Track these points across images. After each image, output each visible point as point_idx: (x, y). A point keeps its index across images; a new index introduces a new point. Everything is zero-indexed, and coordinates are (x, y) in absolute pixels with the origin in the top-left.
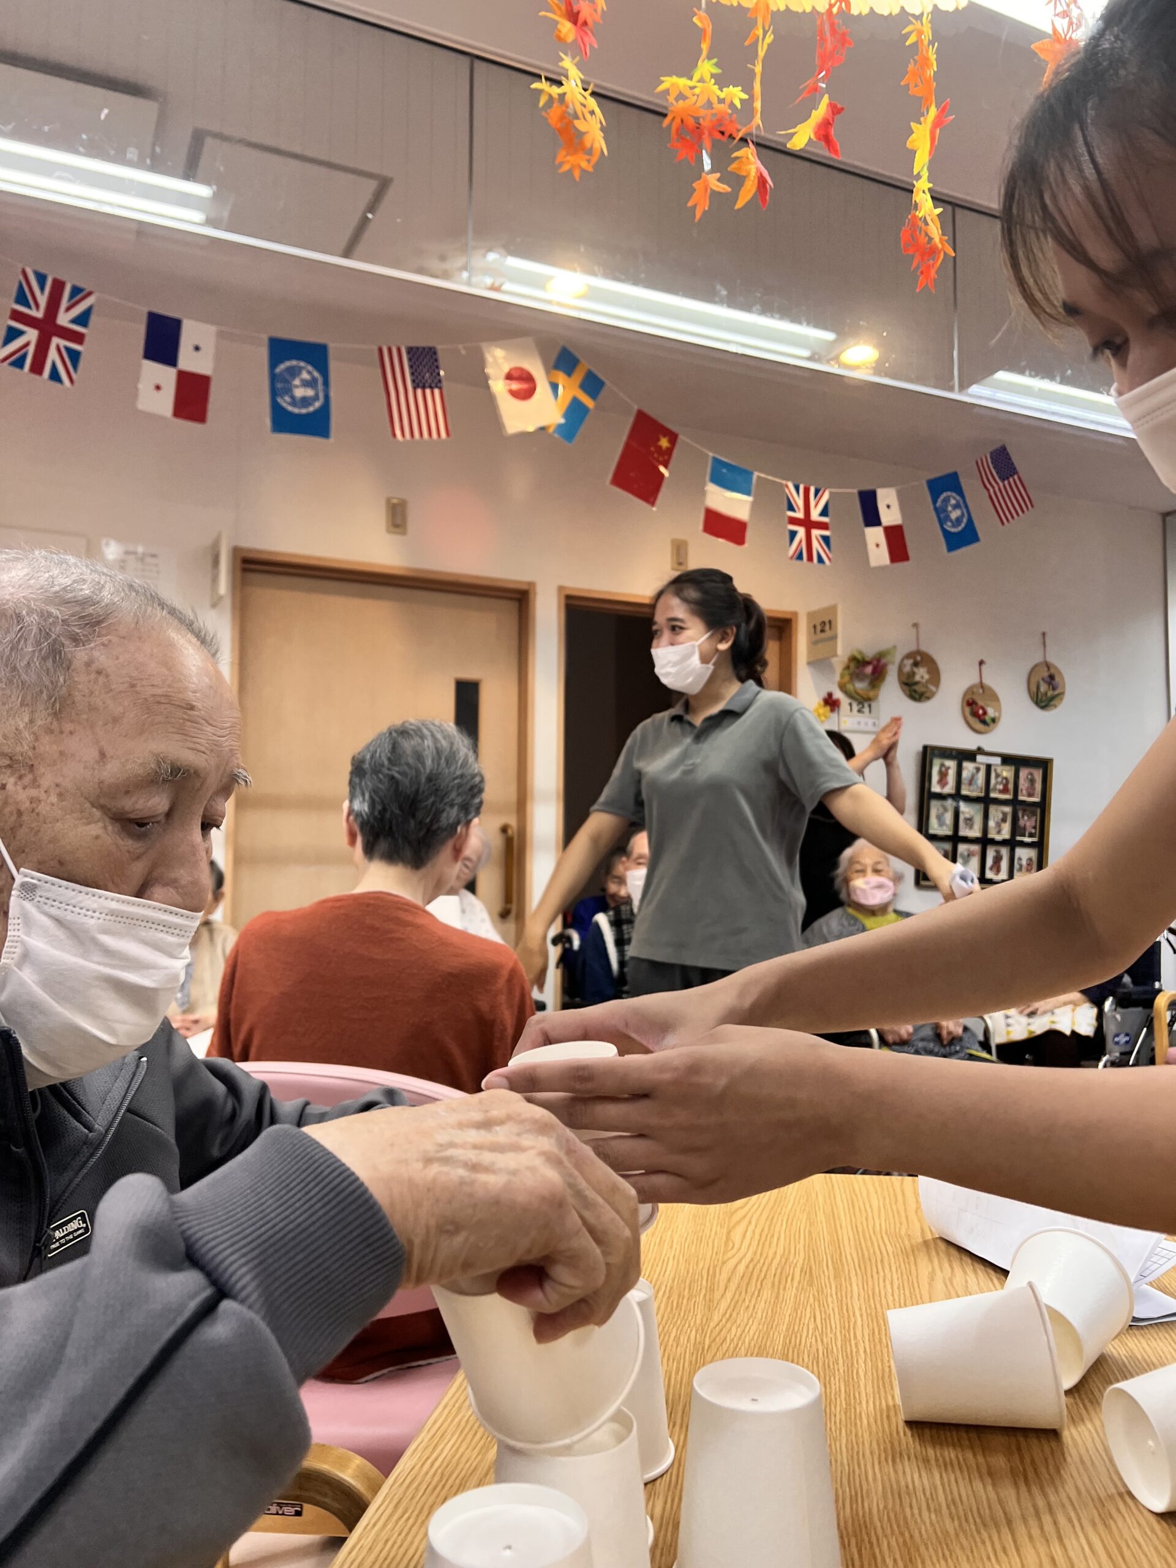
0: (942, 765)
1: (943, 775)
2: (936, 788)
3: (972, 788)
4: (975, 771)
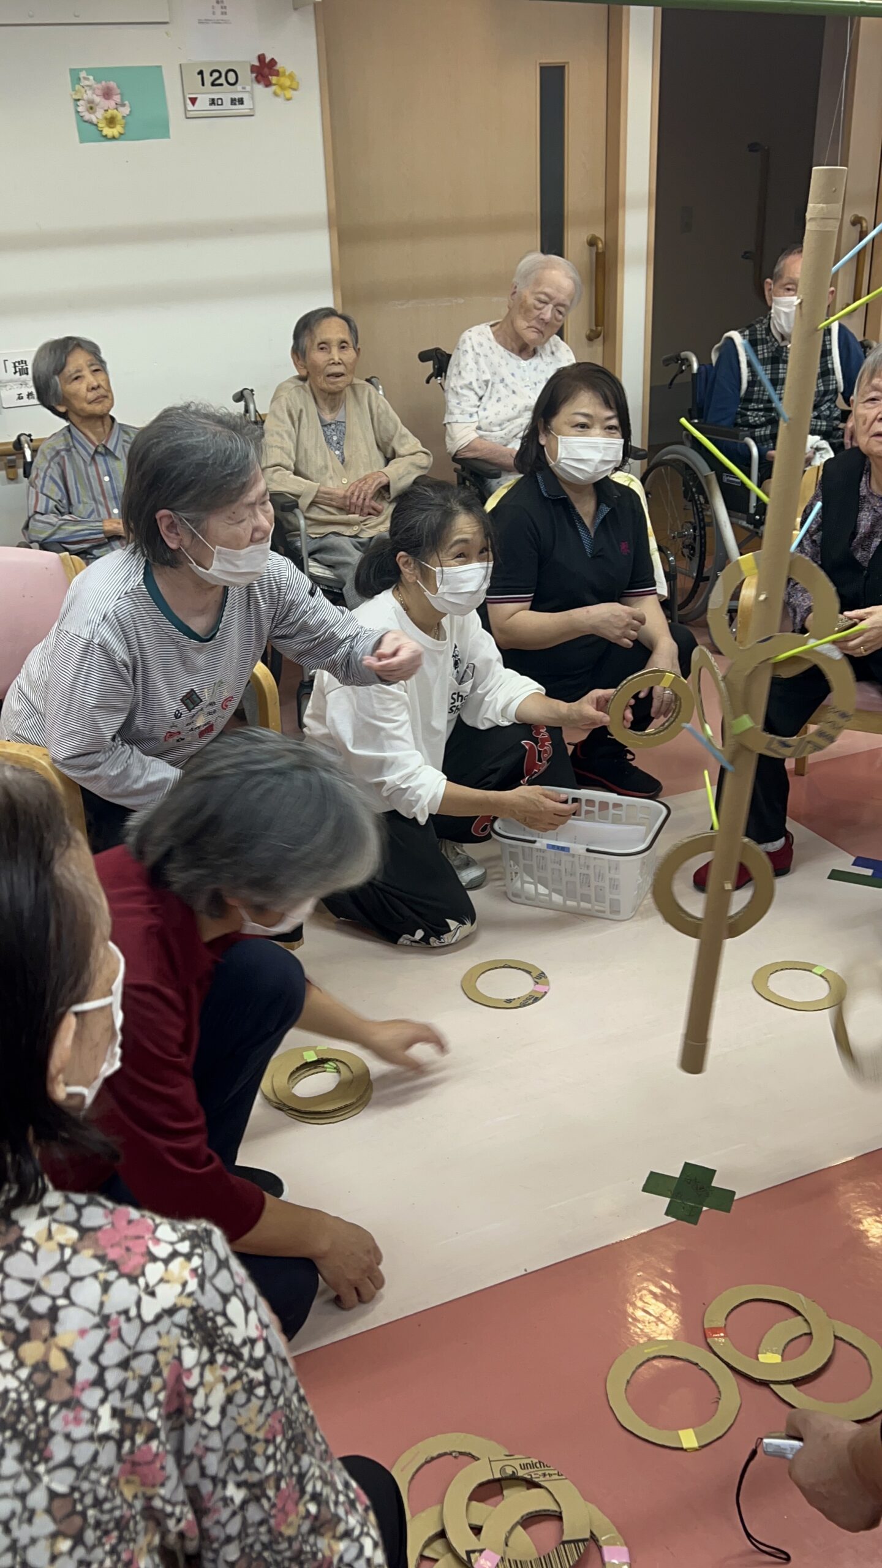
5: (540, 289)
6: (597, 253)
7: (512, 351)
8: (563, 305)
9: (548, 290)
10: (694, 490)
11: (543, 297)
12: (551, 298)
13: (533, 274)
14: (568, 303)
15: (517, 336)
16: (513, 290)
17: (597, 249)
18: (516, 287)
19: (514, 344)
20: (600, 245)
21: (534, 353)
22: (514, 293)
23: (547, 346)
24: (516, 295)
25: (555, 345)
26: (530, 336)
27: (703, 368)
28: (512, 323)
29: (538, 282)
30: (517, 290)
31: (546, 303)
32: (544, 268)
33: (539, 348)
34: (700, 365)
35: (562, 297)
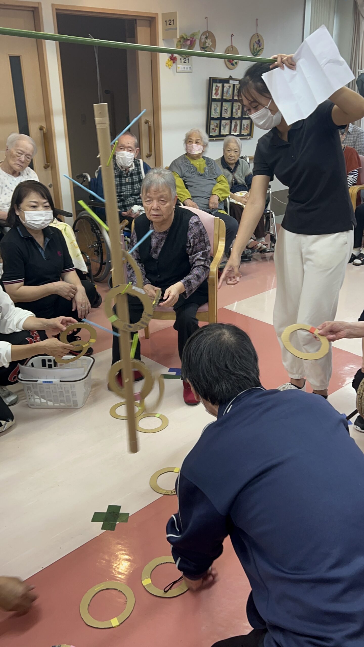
0: (217, 86)
1: (217, 90)
2: (214, 97)
3: (227, 95)
4: (229, 87)
5: (18, 148)
6: (44, 133)
7: (9, 173)
8: (29, 155)
9: (21, 149)
10: (95, 228)
11: (20, 152)
12: (24, 152)
13: (15, 142)
14: (31, 154)
15: (11, 168)
16: (7, 148)
17: (43, 131)
18: (8, 147)
19: (10, 171)
20: (45, 130)
21: (19, 174)
22: (7, 150)
23: (25, 171)
24: (8, 151)
25: (28, 171)
26: (17, 168)
27: (93, 180)
28: (8, 162)
29: (17, 145)
30: (8, 148)
31: (22, 154)
32: (19, 140)
33: (21, 172)
34: (91, 178)
35: (28, 152)
